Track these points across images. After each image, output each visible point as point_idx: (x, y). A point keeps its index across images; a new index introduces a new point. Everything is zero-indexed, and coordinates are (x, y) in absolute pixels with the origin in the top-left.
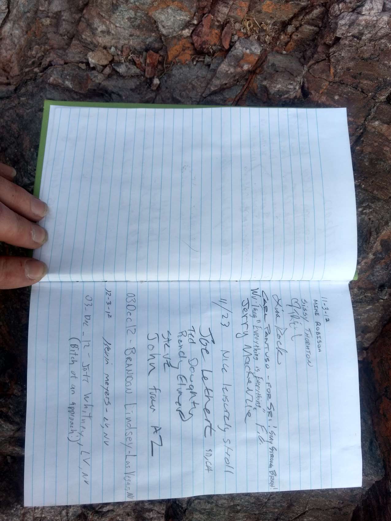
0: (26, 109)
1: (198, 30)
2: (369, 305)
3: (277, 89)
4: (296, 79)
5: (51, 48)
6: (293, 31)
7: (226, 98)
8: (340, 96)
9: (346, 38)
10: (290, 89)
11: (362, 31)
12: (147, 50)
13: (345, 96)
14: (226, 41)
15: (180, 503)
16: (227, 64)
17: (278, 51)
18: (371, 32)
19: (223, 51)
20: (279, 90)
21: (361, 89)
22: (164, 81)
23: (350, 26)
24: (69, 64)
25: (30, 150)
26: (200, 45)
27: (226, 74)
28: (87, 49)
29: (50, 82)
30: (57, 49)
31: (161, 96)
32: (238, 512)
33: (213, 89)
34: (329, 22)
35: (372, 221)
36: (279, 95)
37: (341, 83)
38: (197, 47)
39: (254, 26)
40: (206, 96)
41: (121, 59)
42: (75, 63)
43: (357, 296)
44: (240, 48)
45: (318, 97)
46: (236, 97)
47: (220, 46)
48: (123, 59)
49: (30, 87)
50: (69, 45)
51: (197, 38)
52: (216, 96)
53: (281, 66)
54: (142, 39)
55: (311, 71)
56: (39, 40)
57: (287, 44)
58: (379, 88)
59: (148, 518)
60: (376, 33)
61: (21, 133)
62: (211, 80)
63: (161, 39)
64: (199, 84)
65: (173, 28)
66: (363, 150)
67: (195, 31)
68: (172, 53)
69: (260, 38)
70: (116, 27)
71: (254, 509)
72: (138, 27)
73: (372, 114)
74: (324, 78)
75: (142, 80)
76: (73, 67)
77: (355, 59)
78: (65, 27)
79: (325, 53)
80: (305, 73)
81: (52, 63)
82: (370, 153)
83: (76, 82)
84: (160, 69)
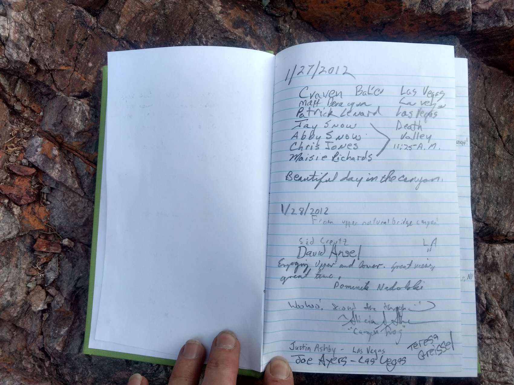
0: (87, 375)
1: (15, 198)
3: (80, 122)
4: (70, 103)
5: (25, 349)
6: (20, 104)
7: (86, 173)
8: (89, 61)
9: (31, 53)
10: (80, 109)
11: (26, 37)
12: (32, 250)
13: (89, 57)
14: (27, 171)
15: (479, 229)
16: (51, 170)
17: (39, 120)
18: (27, 28)
19: (37, 174)
20: (81, 121)
21: (83, 40)
22: (65, 234)
23: (20, 49)
24: (43, 330)
25: (131, 371)
26: (30, 197)
27: (62, 172)
28: (27, 311)
29: (61, 350)
30: (27, 342)
31: (81, 237)
32: (487, 174)
33: (77, 186)
34: (14, 68)
35: (214, 35)
36: (85, 121)
37: (76, 59)
38: (32, 200)
39: (13, 143)
40: (83, 192)
41: (41, 277)
42: (42, 324)
44: (36, 157)
45: (89, 83)
46: (85, 162)
47: (32, 177)
48: (40, 275)
49: (65, 371)
50: (22, 330)
51: (23, 200)
52: (84, 183)
53: (56, 117)
54: (21, 255)
55: (62, 89)
56: (16, 360)
57: (33, 111)
58: (83, 24)
59: (492, 260)
60: (28, 23)
62: (67, 187)
63: (22, 236)
64: (70, 200)
65: (11, 223)
66: (144, 42)
67: (16, 202)
68: (38, 226)
69: (25, 137)
70: (7, 281)
71: (485, 158)
72: (8, 259)
73: (108, 31)
74: (70, 76)
75: (64, 256)
76: (47, 326)
77: (52, 45)
78: (5, 333)
79: (45, 74)
80: (64, 95)
81: (41, 347)
82: (147, 35)
83: (62, 323)
84: (53, 238)
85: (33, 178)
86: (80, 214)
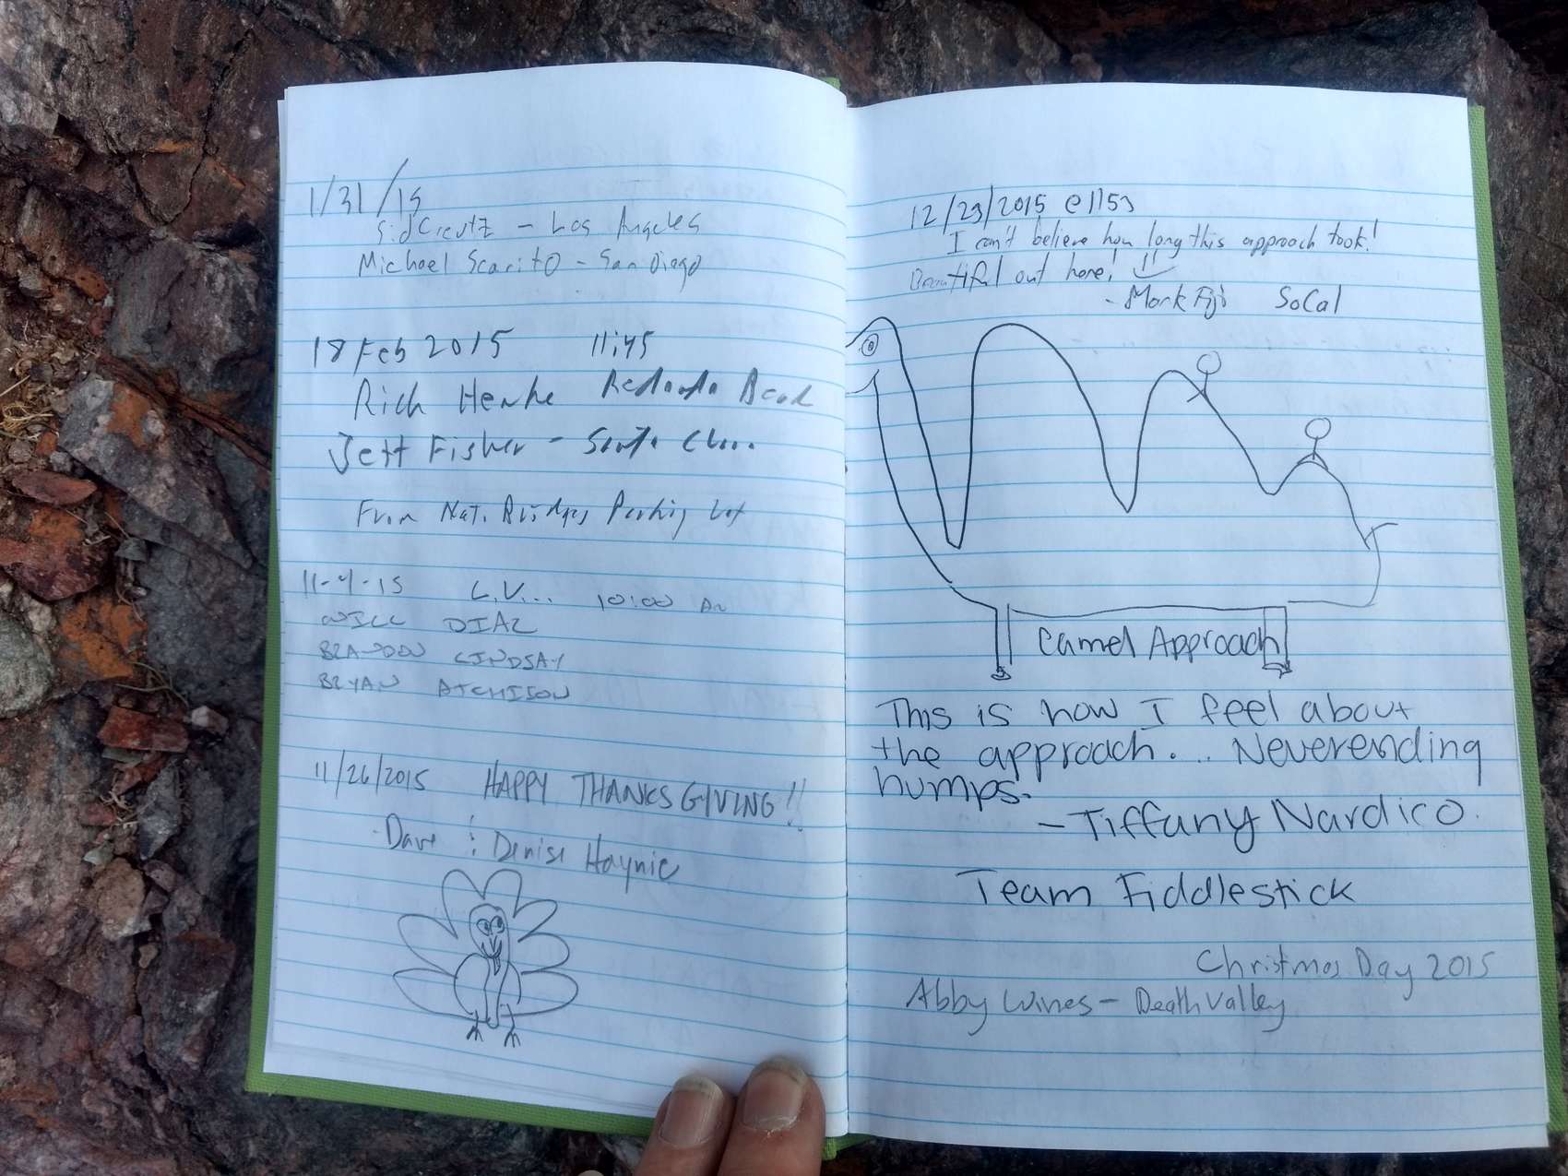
0: (284, 1141)
1: (33, 579)
2: (929, 40)
3: (229, 325)
4: (193, 264)
5: (88, 1057)
6: (37, 271)
7: (255, 493)
8: (249, 122)
9: (62, 98)
10: (226, 282)
11: (41, 47)
12: (98, 747)
13: (250, 106)
14: (67, 491)
16: (144, 487)
17: (102, 322)
18: (43, 17)
19: (102, 500)
20: (232, 321)
21: (226, 51)
22: (199, 691)
23: (24, 88)
24: (141, 999)
25: (419, 1130)
26: (81, 575)
27: (179, 490)
28: (91, 940)
29: (197, 1063)
30: (92, 1038)
31: (250, 700)
33: (226, 536)
34: (11, 153)
35: (660, 23)
36: (247, 321)
37: (208, 116)
38: (89, 584)
39: (21, 399)
40: (248, 556)
41: (126, 832)
42: (136, 980)
43: (901, 77)
44: (93, 443)
45: (254, 196)
46: (251, 458)
47: (85, 511)
48: (125, 826)
49: (214, 1127)
50: (78, 999)
51: (58, 583)
52: (249, 526)
53: (152, 311)
54: (61, 762)
55: (168, 217)
56: (62, 1092)
57: (80, 293)
61: (363, 1156)
62: (198, 542)
63: (60, 701)
64: (210, 580)
65: (24, 660)
66: (428, 51)
67: (36, 592)
68: (107, 665)
69: (59, 379)
70: (18, 846)
72: (20, 774)
73: (309, 16)
74: (191, 173)
75: (196, 762)
76: (152, 986)
77: (128, 70)
78: (20, 1010)
79: (110, 168)
80: (176, 236)
81: (136, 1054)
82: (437, 27)
83: (199, 977)
84: (161, 706)
85: (90, 512)
86: (242, 626)
